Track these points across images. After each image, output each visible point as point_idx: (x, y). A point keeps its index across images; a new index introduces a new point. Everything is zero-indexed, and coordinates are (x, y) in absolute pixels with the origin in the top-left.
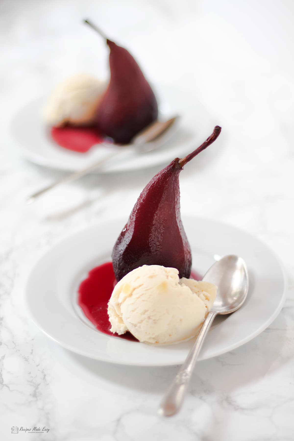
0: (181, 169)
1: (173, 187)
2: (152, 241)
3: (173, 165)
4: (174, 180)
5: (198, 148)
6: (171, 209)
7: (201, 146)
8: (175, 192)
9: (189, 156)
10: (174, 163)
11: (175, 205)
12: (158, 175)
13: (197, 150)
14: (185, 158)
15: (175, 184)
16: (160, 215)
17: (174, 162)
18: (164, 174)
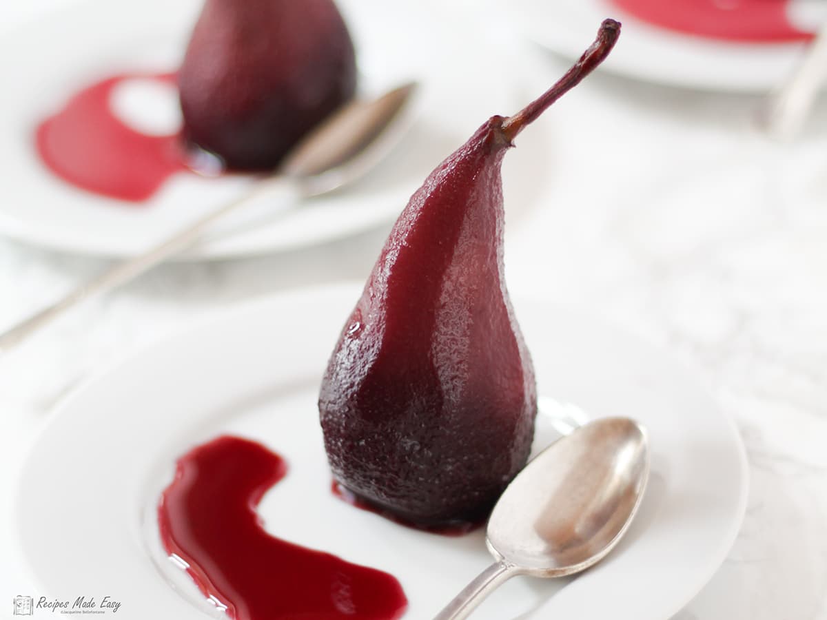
0: (509, 144)
1: (490, 196)
2: (441, 351)
3: (487, 136)
4: (492, 179)
5: (556, 85)
6: (487, 258)
7: (566, 79)
8: (495, 212)
9: (532, 108)
10: (490, 130)
11: (495, 248)
12: (444, 167)
13: (552, 90)
14: (521, 114)
15: (494, 188)
16: (458, 278)
17: (490, 127)
18: (464, 163)
